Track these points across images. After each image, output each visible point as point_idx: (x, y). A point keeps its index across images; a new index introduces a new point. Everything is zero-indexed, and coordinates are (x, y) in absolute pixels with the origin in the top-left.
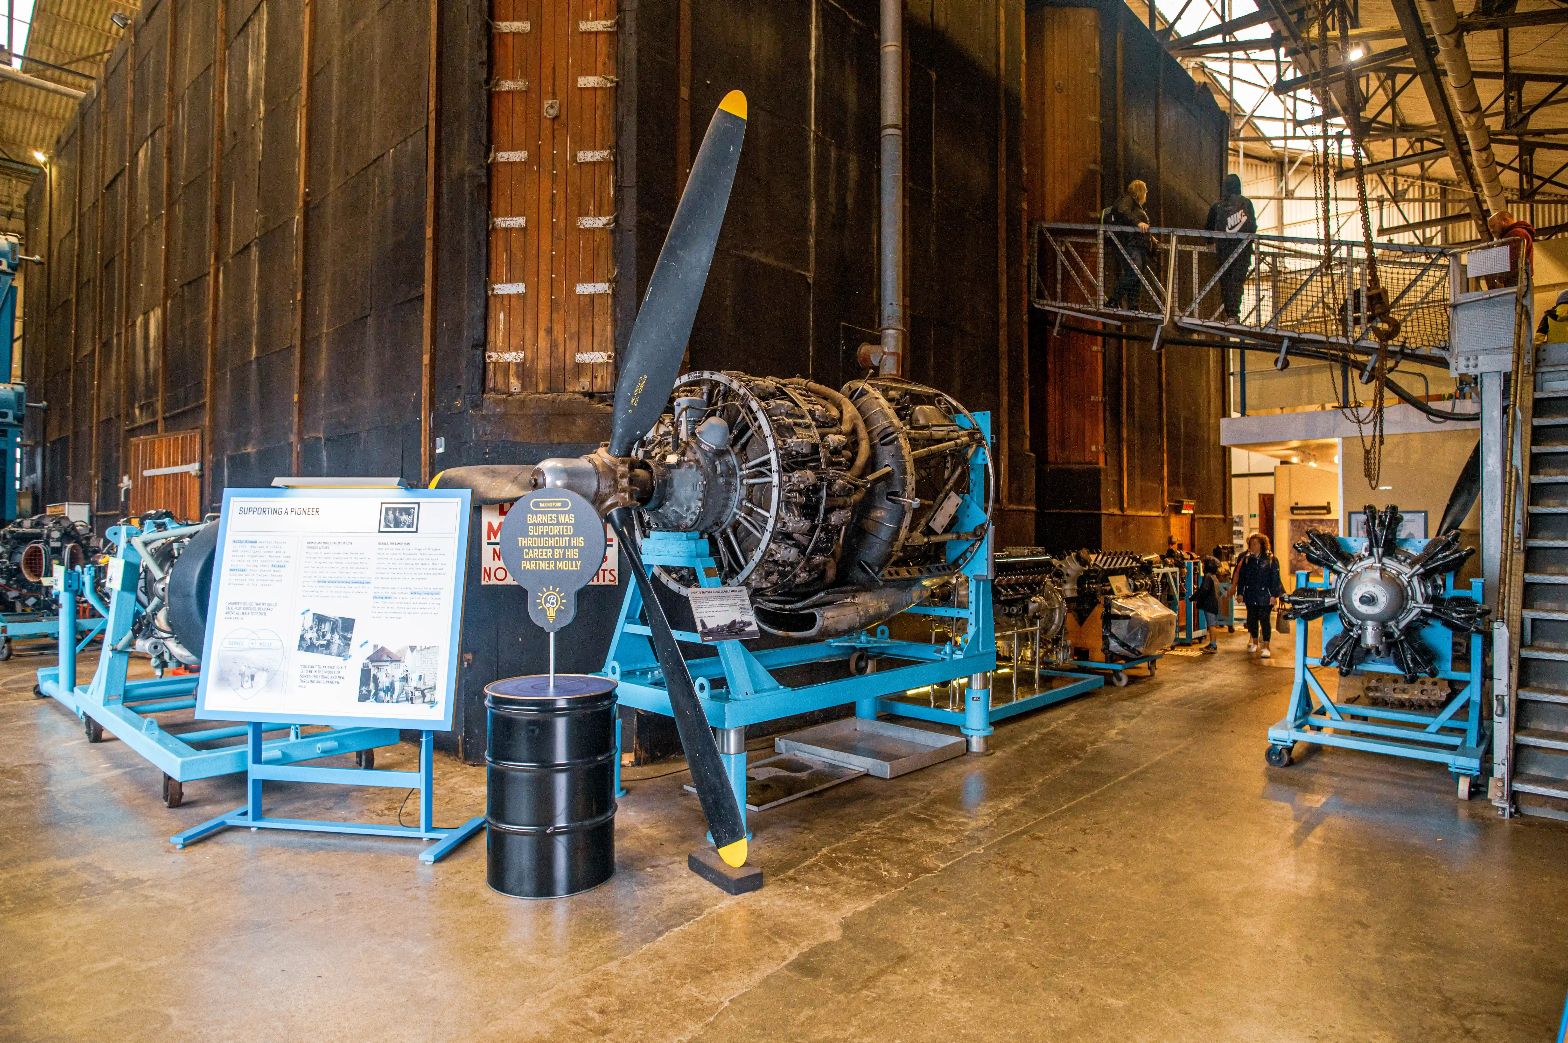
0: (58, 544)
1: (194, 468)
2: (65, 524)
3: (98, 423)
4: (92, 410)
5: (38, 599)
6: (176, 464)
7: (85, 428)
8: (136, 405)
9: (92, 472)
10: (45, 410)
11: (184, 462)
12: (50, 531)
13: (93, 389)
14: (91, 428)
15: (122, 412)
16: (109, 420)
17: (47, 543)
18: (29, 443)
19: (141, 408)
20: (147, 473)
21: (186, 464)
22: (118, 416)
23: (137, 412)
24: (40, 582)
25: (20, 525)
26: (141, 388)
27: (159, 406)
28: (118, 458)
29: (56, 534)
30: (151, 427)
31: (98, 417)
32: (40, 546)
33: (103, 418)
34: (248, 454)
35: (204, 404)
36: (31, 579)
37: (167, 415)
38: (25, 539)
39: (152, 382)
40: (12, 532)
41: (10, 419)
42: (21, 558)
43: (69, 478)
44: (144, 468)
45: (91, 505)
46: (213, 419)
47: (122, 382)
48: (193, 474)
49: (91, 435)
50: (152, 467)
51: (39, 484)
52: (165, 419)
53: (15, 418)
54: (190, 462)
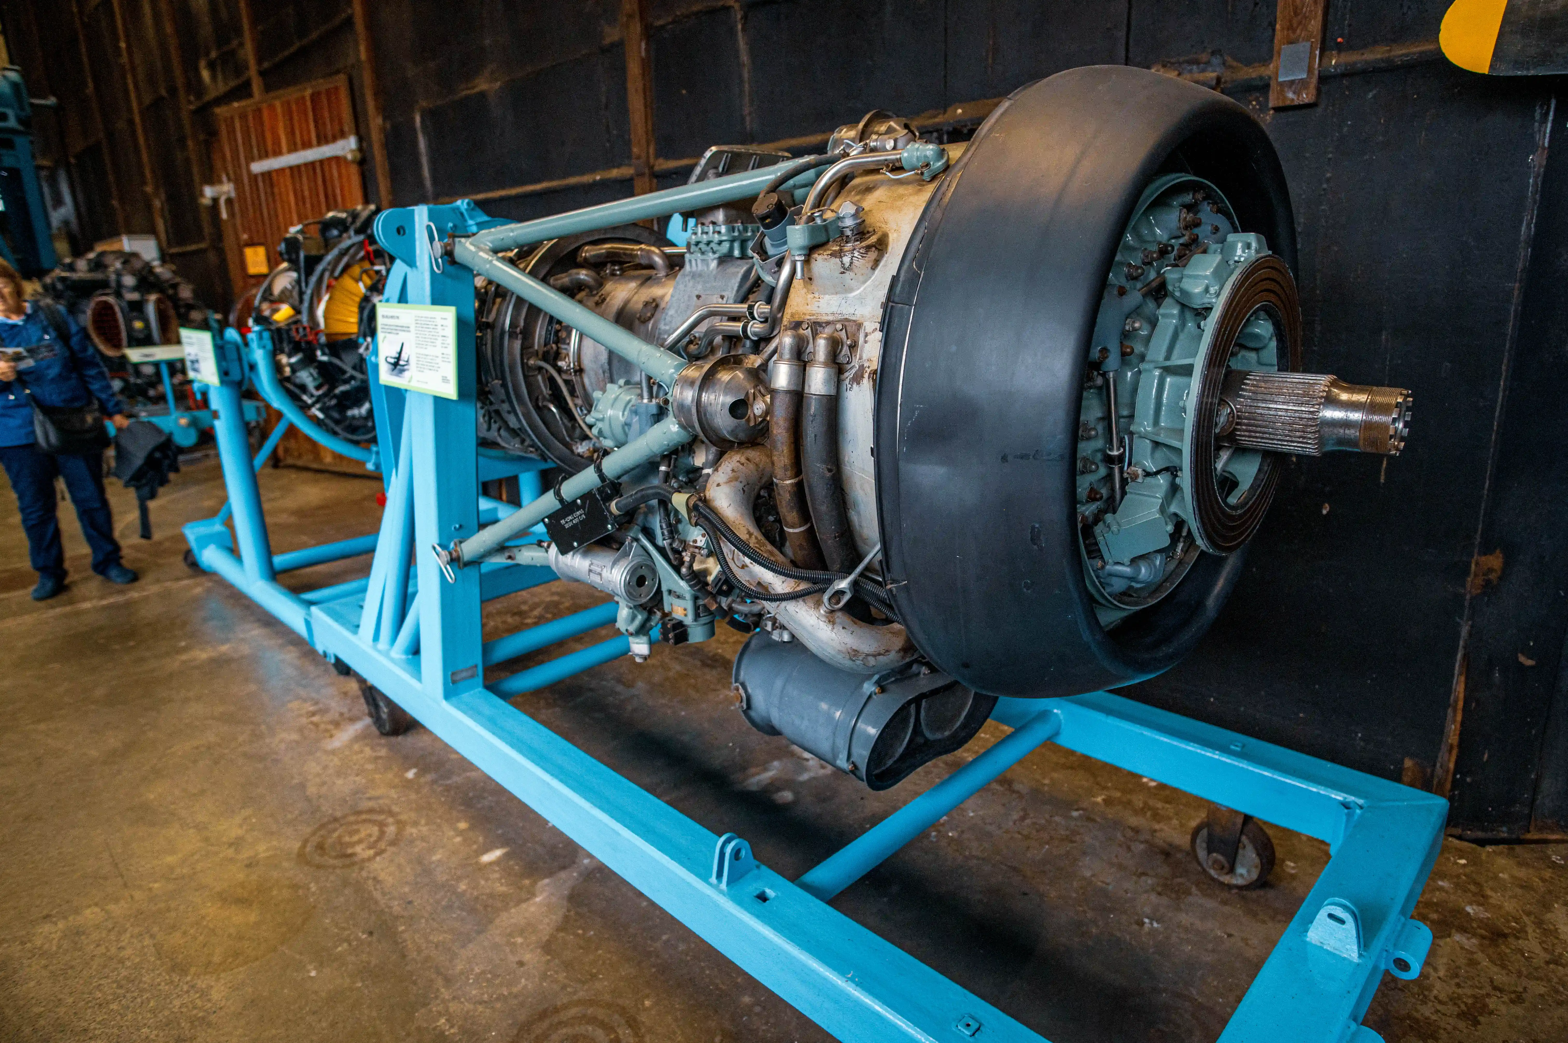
0: (135, 296)
1: (347, 147)
2: (137, 265)
3: (141, 113)
4: (126, 92)
5: (126, 381)
6: (307, 145)
7: (121, 125)
8: (202, 64)
9: (149, 189)
10: (57, 110)
11: (323, 139)
12: (119, 274)
13: (120, 55)
14: (131, 122)
15: (180, 81)
16: (158, 102)
17: (118, 294)
18: (45, 163)
19: (212, 66)
20: (258, 167)
21: (327, 142)
22: (173, 91)
23: (205, 74)
24: (124, 357)
25: (71, 268)
26: (206, 30)
27: (248, 52)
28: (187, 160)
29: (129, 280)
30: (243, 91)
31: (140, 103)
32: (111, 299)
33: (147, 100)
34: (482, 95)
35: (349, 22)
36: (110, 353)
37: (266, 65)
38: (85, 289)
39: (224, 14)
40: (63, 280)
41: (12, 123)
42: (86, 317)
43: (115, 203)
44: (251, 159)
45: (158, 238)
46: (375, 46)
47: (169, 29)
48: (350, 157)
49: (134, 132)
50: (264, 155)
51: (73, 219)
52: (262, 74)
53: (20, 120)
54: (334, 139)
